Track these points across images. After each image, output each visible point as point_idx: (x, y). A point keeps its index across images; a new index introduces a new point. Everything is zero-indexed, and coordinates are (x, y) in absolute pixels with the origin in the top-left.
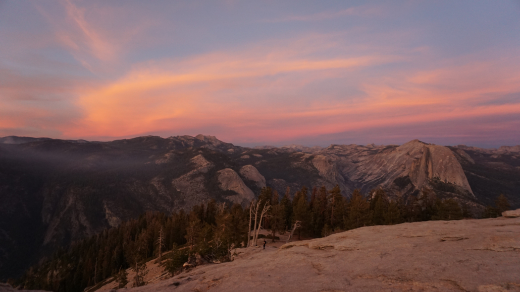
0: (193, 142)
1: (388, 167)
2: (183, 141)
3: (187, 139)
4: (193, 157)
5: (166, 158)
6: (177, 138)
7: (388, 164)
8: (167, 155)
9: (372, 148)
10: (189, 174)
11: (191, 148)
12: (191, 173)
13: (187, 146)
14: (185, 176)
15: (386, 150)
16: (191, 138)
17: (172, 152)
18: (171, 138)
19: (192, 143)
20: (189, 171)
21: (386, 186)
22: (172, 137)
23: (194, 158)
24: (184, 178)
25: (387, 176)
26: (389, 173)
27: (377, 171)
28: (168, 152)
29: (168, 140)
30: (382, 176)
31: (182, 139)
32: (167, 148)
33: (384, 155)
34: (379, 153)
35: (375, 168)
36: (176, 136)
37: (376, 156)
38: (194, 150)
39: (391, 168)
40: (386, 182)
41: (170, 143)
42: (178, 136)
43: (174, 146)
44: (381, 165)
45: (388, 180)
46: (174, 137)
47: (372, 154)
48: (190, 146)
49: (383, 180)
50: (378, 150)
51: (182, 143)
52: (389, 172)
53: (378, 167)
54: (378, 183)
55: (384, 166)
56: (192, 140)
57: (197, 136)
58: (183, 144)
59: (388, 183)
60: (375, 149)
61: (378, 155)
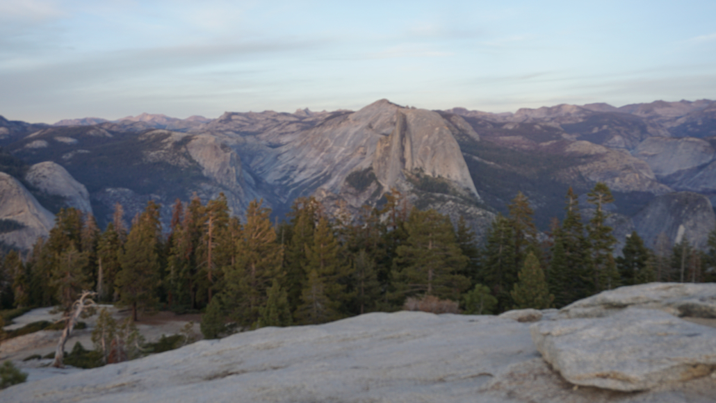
1: (336, 152)
7: (335, 148)
9: (305, 118)
15: (331, 121)
21: (333, 189)
25: (335, 169)
26: (339, 164)
27: (315, 162)
30: (325, 170)
33: (327, 130)
34: (318, 126)
35: (312, 156)
37: (313, 131)
39: (340, 155)
40: (332, 182)
44: (322, 150)
45: (336, 177)
47: (307, 128)
49: (327, 178)
50: (317, 120)
52: (337, 162)
53: (317, 154)
54: (318, 185)
55: (329, 151)
59: (336, 184)
60: (310, 119)
61: (317, 131)
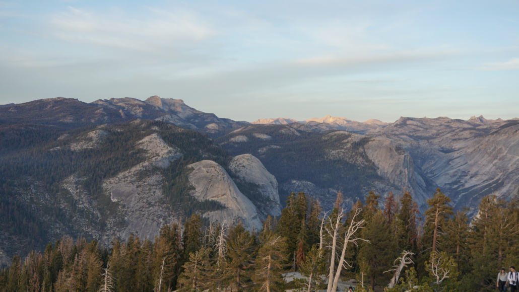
0: (141, 109)
1: (510, 160)
2: (123, 108)
3: (131, 105)
4: (140, 139)
5: (91, 139)
6: (111, 102)
7: (509, 156)
8: (92, 134)
9: (479, 125)
10: (134, 169)
11: (138, 121)
12: (138, 168)
13: (130, 116)
14: (126, 173)
15: (506, 129)
16: (136, 102)
17: (102, 129)
18: (100, 103)
19: (139, 111)
20: (133, 165)
21: (505, 196)
22: (101, 100)
23: (144, 140)
24: (125, 177)
25: (508, 177)
26: (512, 172)
27: (487, 169)
28: (93, 127)
29: (94, 105)
30: (497, 178)
31: (121, 104)
32: (93, 121)
33: (502, 138)
34: (493, 134)
35: (485, 162)
36: (109, 99)
37: (487, 139)
38: (143, 126)
39: (514, 164)
40: (504, 190)
41: (98, 111)
42: (113, 99)
43: (106, 118)
44: (495, 157)
45: (509, 185)
46: (106, 101)
47: (480, 135)
48: (136, 119)
49: (499, 185)
50: (491, 128)
51: (121, 111)
52: (510, 171)
53: (490, 162)
54: (490, 191)
55: (502, 159)
56: (140, 106)
57: (148, 99)
58: (122, 114)
59: (509, 192)
60: (485, 127)
61: (492, 138)
